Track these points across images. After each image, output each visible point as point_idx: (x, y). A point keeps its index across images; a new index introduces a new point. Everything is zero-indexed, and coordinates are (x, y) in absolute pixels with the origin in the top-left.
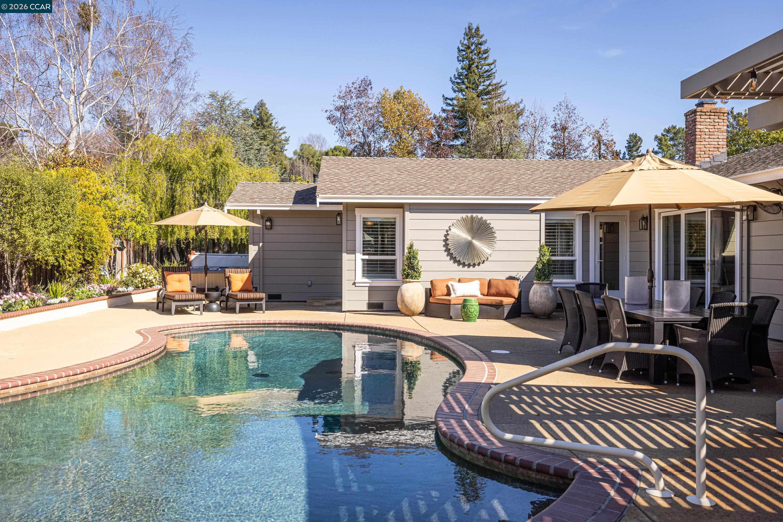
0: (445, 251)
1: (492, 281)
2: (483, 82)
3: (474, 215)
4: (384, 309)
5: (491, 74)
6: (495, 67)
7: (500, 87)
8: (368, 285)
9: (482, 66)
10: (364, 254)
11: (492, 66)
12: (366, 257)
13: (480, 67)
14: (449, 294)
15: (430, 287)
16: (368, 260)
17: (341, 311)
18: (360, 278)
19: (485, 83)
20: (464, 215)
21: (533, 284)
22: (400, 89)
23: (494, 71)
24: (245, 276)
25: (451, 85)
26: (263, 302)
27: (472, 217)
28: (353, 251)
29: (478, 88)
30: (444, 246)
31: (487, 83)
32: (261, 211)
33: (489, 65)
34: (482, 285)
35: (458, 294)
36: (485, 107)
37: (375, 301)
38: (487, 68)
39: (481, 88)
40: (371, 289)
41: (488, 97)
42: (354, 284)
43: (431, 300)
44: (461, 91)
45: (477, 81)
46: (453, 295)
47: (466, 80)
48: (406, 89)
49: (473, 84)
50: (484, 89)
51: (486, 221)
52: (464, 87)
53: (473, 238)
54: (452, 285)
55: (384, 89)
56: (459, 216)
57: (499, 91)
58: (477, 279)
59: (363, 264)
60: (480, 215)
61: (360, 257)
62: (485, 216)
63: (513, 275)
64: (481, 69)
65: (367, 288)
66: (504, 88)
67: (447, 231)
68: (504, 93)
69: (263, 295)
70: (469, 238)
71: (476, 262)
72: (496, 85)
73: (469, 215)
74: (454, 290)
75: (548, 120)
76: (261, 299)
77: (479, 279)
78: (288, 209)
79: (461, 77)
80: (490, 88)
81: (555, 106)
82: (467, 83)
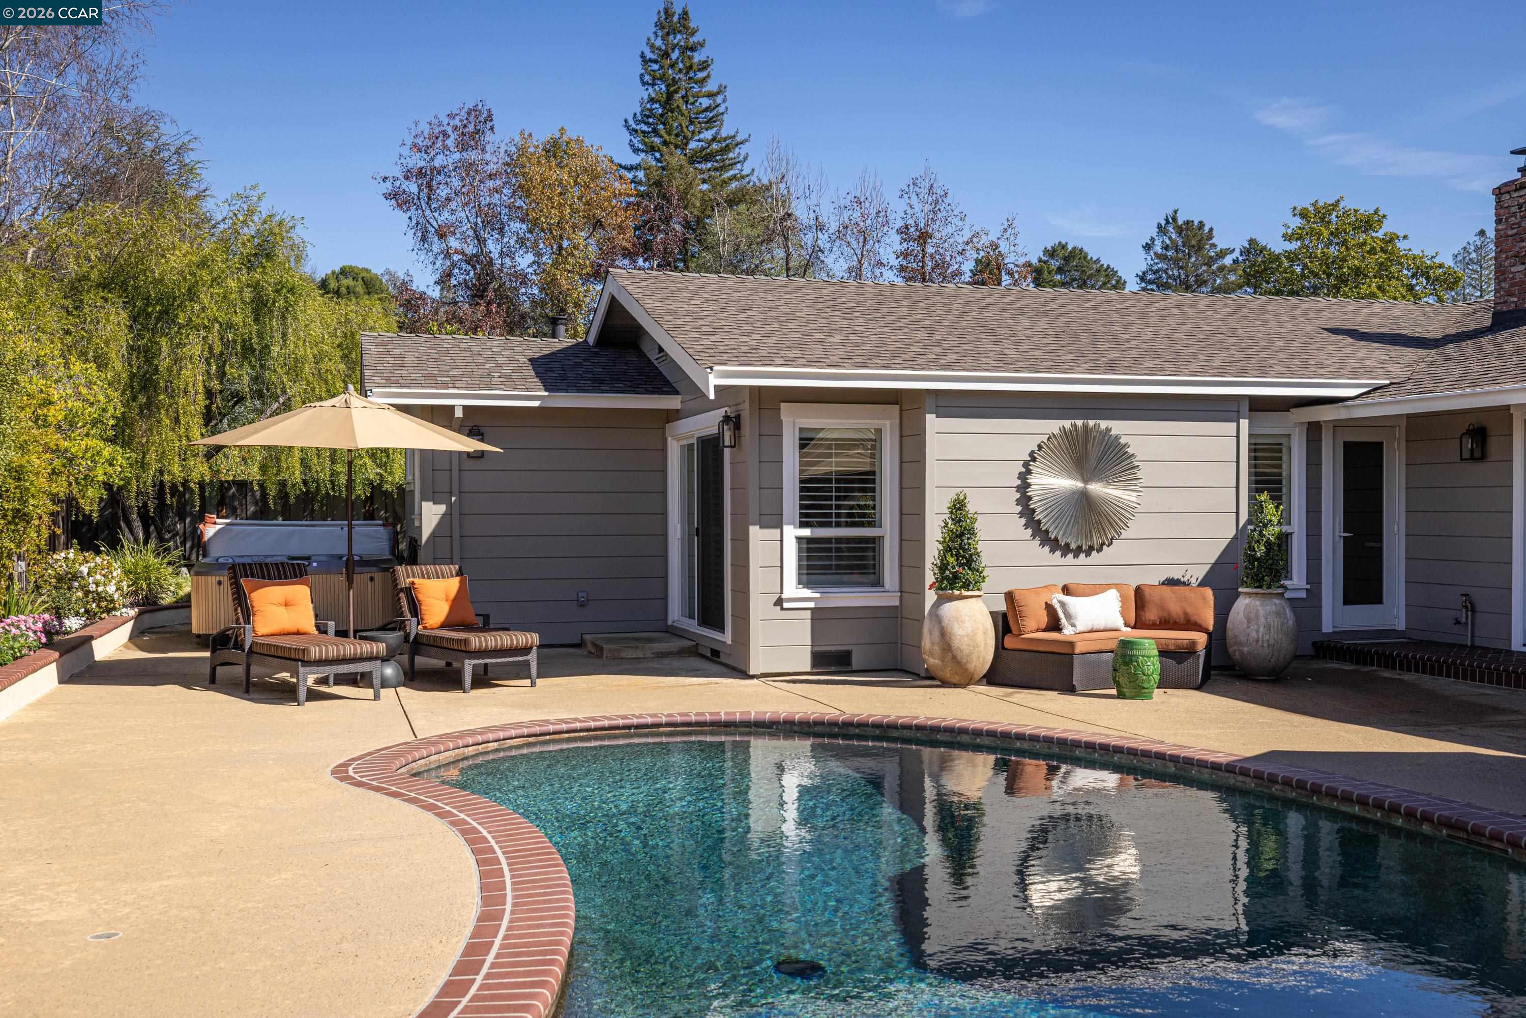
0: (1021, 514)
1: (1147, 591)
2: (700, 132)
3: (1091, 423)
4: (855, 666)
5: (717, 116)
6: (724, 101)
7: (737, 145)
8: (811, 605)
9: (697, 96)
10: (803, 525)
11: (719, 99)
12: (806, 532)
13: (691, 100)
14: (1054, 625)
15: (1002, 607)
16: (809, 540)
17: (743, 673)
18: (792, 589)
19: (702, 136)
20: (1067, 424)
21: (1238, 595)
22: (558, 135)
23: (721, 109)
24: (454, 584)
25: (627, 136)
26: (532, 657)
27: (1085, 427)
28: (775, 521)
29: (686, 144)
30: (1018, 502)
31: (708, 135)
32: (465, 408)
33: (711, 95)
34: (1124, 599)
35: (1081, 627)
36: (705, 187)
37: (831, 646)
38: (705, 102)
39: (693, 145)
40: (819, 616)
41: (709, 165)
42: (779, 602)
43: (1009, 642)
44: (652, 149)
45: (685, 129)
46: (1068, 631)
47: (661, 127)
48: (571, 134)
49: (677, 135)
50: (703, 149)
51: (1117, 438)
52: (657, 141)
53: (1086, 481)
54: (1063, 604)
55: (522, 133)
56: (1054, 426)
57: (731, 155)
58: (1108, 587)
59: (800, 550)
60: (1104, 424)
61: (792, 533)
62: (1118, 427)
63: (1176, 574)
64: (693, 104)
65: (808, 614)
66: (743, 150)
67: (1026, 464)
68: (746, 158)
69: (534, 638)
70: (1078, 484)
71: (1096, 543)
72: (725, 139)
73: (1079, 423)
74: (1068, 616)
75: (891, 217)
76: (526, 650)
77: (1117, 586)
78: (536, 404)
79: (651, 120)
80: (715, 146)
81: (905, 188)
82: (663, 133)
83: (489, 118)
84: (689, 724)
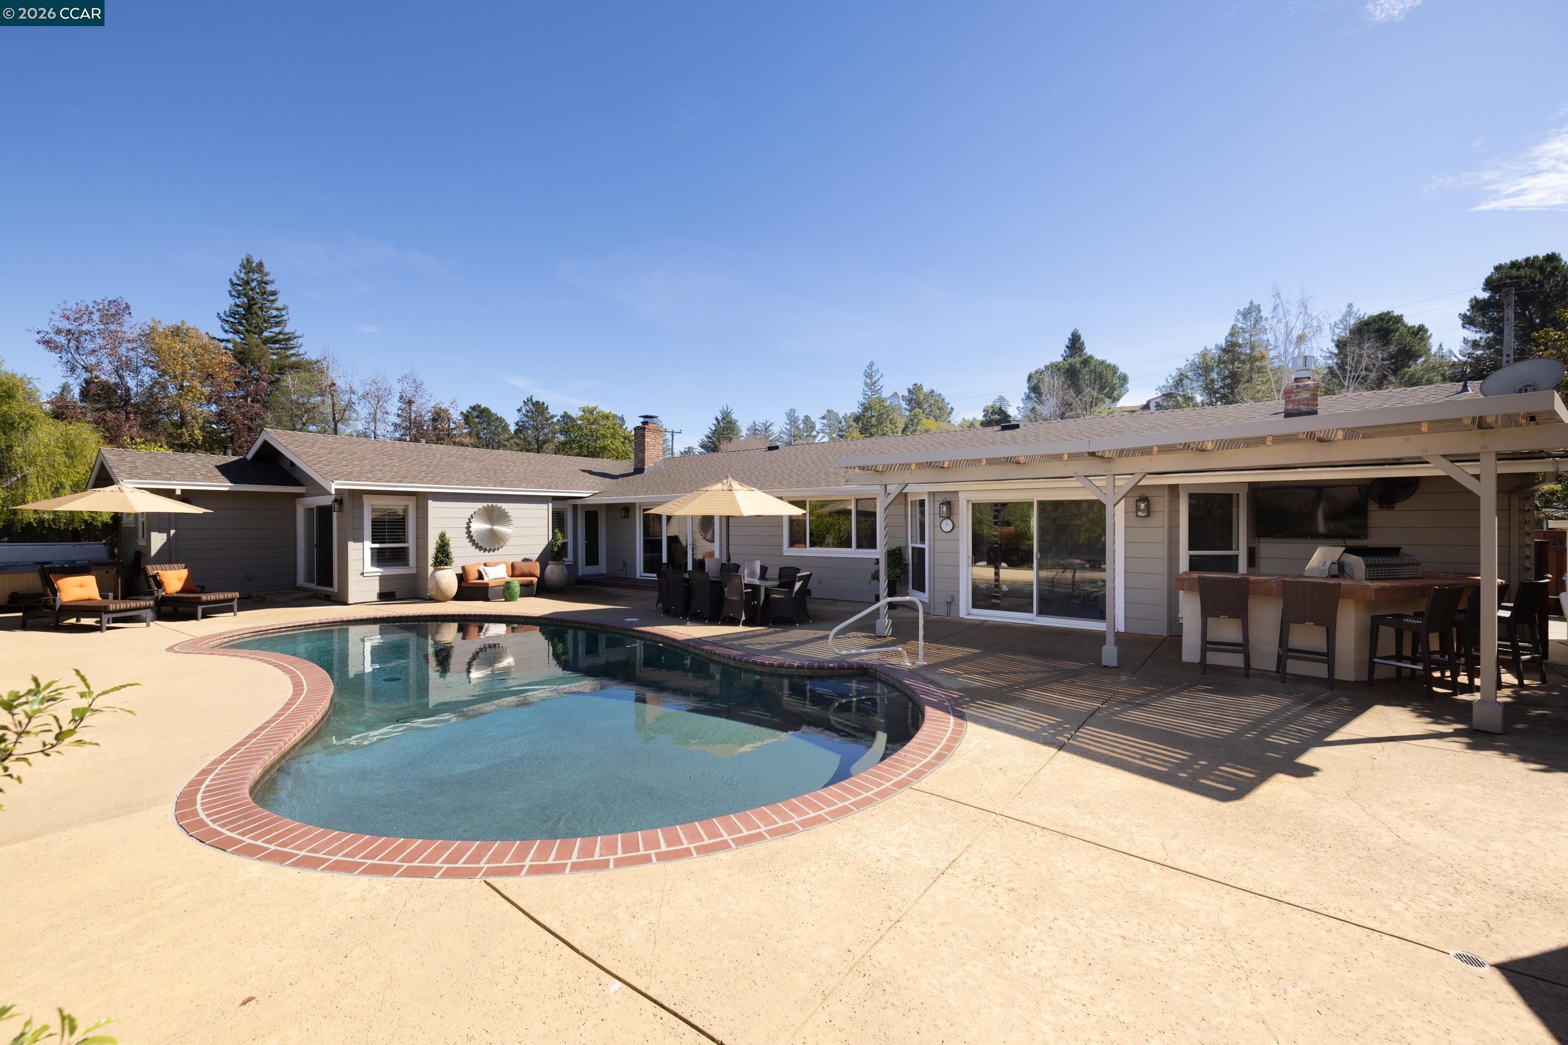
0: (468, 537)
1: (516, 565)
2: (270, 328)
3: (495, 504)
4: (397, 597)
5: (282, 321)
6: (287, 314)
7: (295, 338)
8: (380, 574)
9: (269, 308)
10: (373, 543)
11: (283, 312)
12: (377, 546)
13: (265, 310)
14: (481, 577)
15: (460, 572)
16: (378, 549)
17: (346, 604)
18: (369, 568)
19: (272, 330)
20: (485, 504)
21: (548, 564)
22: (180, 324)
23: (285, 318)
24: (184, 573)
25: (219, 323)
26: (235, 603)
27: (492, 506)
28: (360, 539)
29: (262, 333)
30: (466, 533)
31: (277, 330)
32: (182, 490)
33: (277, 309)
34: (507, 568)
35: (491, 578)
36: (274, 357)
37: (388, 589)
38: (275, 313)
39: (266, 334)
40: (382, 579)
41: (277, 346)
42: (362, 574)
43: (463, 584)
44: (237, 332)
45: (261, 325)
46: (486, 580)
47: (244, 321)
48: (190, 324)
49: (255, 327)
50: (272, 337)
51: (504, 510)
52: (241, 328)
53: (492, 525)
54: (484, 570)
55: (153, 319)
56: (480, 505)
57: (291, 342)
58: (501, 563)
59: (372, 553)
60: (499, 505)
61: (368, 545)
62: (505, 506)
63: (527, 557)
64: (266, 312)
65: (378, 578)
66: (300, 341)
67: (469, 519)
68: (301, 346)
69: (237, 595)
70: (489, 526)
71: (497, 547)
72: (288, 334)
73: (490, 504)
74: (486, 574)
75: (393, 391)
76: (232, 600)
77: (505, 563)
78: (226, 489)
79: (237, 316)
80: (281, 336)
81: (400, 378)
82: (245, 324)
83: (127, 307)
84: (330, 623)
